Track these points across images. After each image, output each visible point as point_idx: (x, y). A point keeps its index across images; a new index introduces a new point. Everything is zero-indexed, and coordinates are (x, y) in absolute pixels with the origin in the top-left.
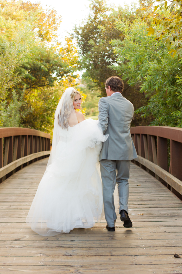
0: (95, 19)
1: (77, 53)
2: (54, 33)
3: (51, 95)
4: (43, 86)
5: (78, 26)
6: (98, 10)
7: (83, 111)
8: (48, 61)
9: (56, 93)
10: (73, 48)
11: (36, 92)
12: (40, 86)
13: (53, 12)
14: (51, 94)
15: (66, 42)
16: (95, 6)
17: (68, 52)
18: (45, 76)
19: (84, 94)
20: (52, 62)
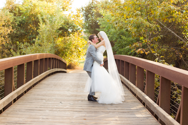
0: (92, 3)
1: (82, 19)
4: (64, 36)
5: (83, 7)
7: (85, 50)
8: (68, 24)
9: (70, 40)
10: (80, 15)
11: (60, 39)
14: (67, 40)
15: (77, 11)
17: (77, 17)
18: (66, 32)
19: (85, 41)
20: (70, 24)
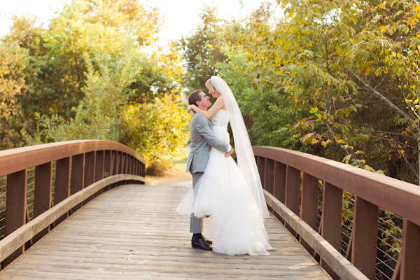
0: (204, 29)
1: (182, 65)
2: (155, 36)
3: (148, 114)
4: (142, 102)
5: (185, 37)
6: (208, 19)
7: (186, 135)
8: (149, 76)
9: (155, 110)
10: (177, 55)
11: (132, 109)
12: (138, 102)
13: (155, 9)
14: (148, 111)
15: (170, 47)
16: (205, 16)
17: (171, 59)
18: (145, 92)
20: (154, 76)
